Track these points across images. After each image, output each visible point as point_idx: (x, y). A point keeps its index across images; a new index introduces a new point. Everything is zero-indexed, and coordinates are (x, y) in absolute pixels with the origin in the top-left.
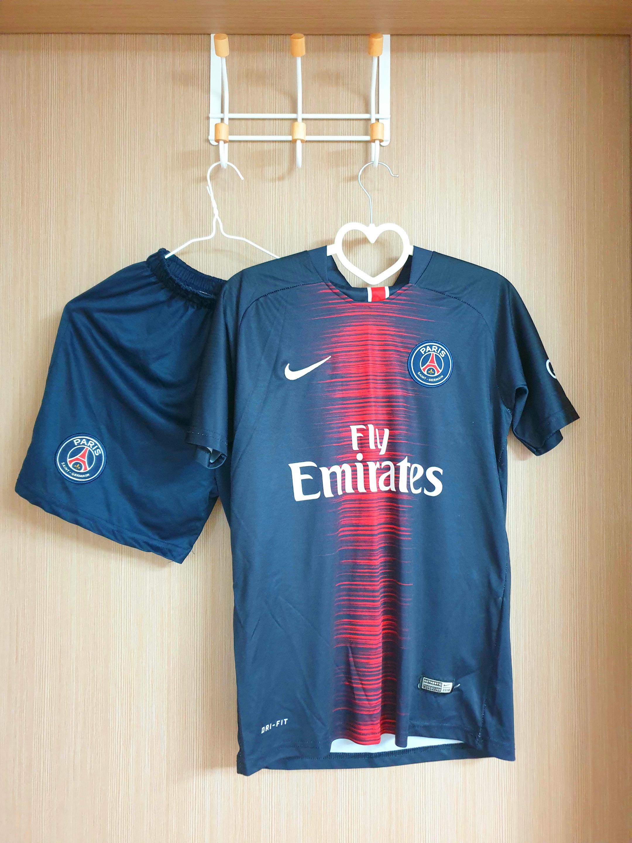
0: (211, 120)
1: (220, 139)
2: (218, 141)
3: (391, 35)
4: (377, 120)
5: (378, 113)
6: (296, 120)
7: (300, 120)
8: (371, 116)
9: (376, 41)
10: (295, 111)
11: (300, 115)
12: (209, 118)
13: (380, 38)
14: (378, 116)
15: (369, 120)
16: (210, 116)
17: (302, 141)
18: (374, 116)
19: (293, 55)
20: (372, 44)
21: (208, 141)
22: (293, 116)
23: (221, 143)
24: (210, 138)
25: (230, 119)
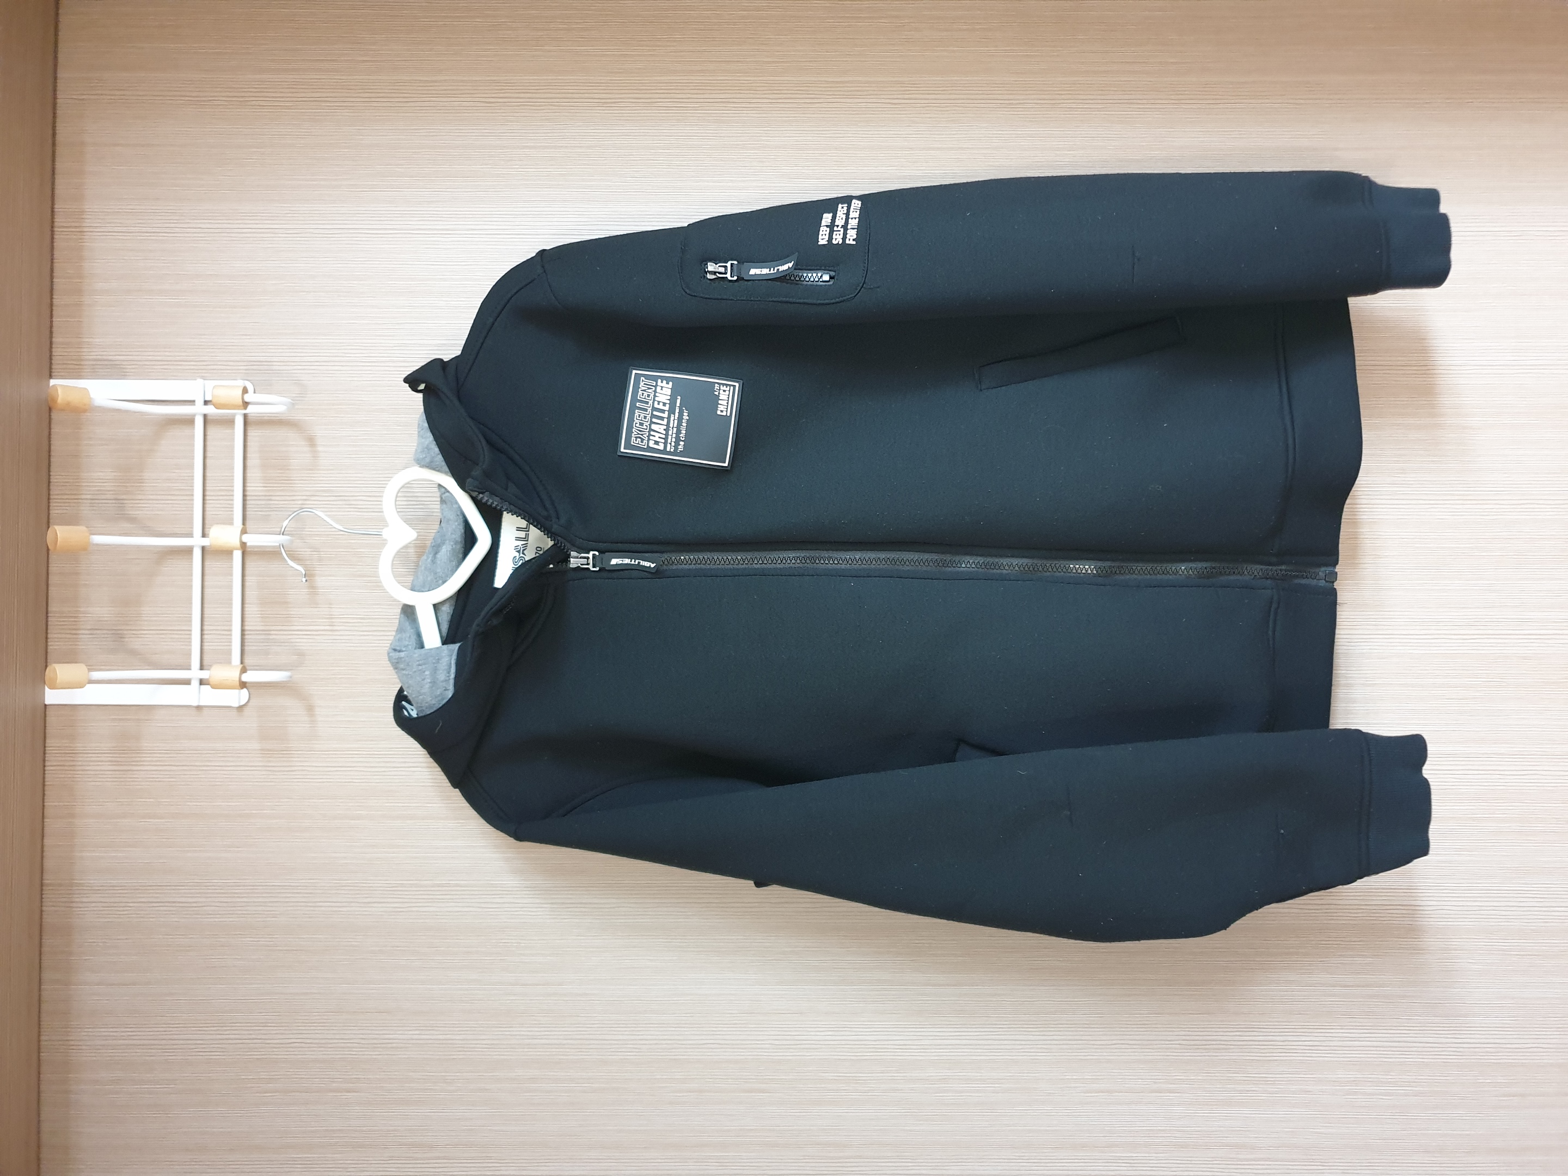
0: (202, 704)
1: (238, 680)
2: (243, 685)
3: (51, 377)
4: (206, 403)
5: (194, 401)
6: (203, 548)
7: (206, 542)
8: (200, 414)
9: (61, 397)
10: (188, 551)
11: (197, 541)
12: (199, 708)
13: (57, 390)
14: (200, 402)
15: (205, 416)
16: (195, 704)
17: (244, 531)
18: (199, 410)
19: (86, 549)
20: (68, 404)
21: (241, 708)
22: (197, 554)
23: (246, 677)
24: (237, 705)
25: (202, 668)
